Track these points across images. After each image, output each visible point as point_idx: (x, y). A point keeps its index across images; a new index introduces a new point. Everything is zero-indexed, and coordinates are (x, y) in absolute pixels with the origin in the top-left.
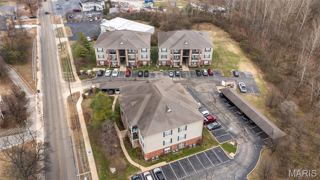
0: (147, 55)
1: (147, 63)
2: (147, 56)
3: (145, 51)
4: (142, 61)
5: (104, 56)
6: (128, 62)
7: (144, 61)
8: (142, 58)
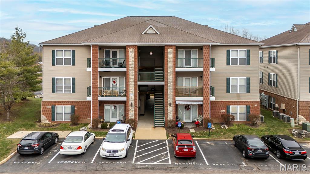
0: (248, 79)
1: (248, 111)
2: (248, 83)
3: (242, 61)
4: (227, 105)
5: (74, 84)
6: (174, 101)
7: (236, 103)
8: (228, 91)
